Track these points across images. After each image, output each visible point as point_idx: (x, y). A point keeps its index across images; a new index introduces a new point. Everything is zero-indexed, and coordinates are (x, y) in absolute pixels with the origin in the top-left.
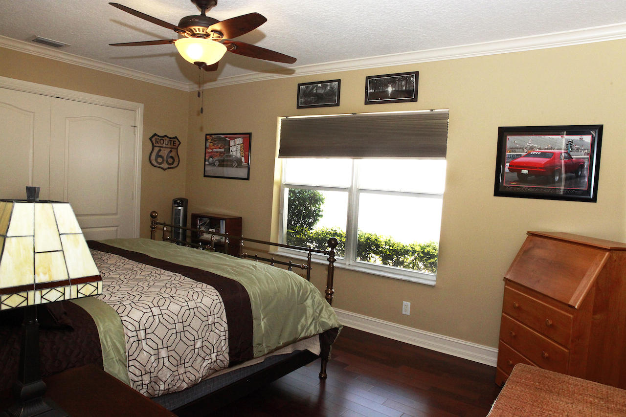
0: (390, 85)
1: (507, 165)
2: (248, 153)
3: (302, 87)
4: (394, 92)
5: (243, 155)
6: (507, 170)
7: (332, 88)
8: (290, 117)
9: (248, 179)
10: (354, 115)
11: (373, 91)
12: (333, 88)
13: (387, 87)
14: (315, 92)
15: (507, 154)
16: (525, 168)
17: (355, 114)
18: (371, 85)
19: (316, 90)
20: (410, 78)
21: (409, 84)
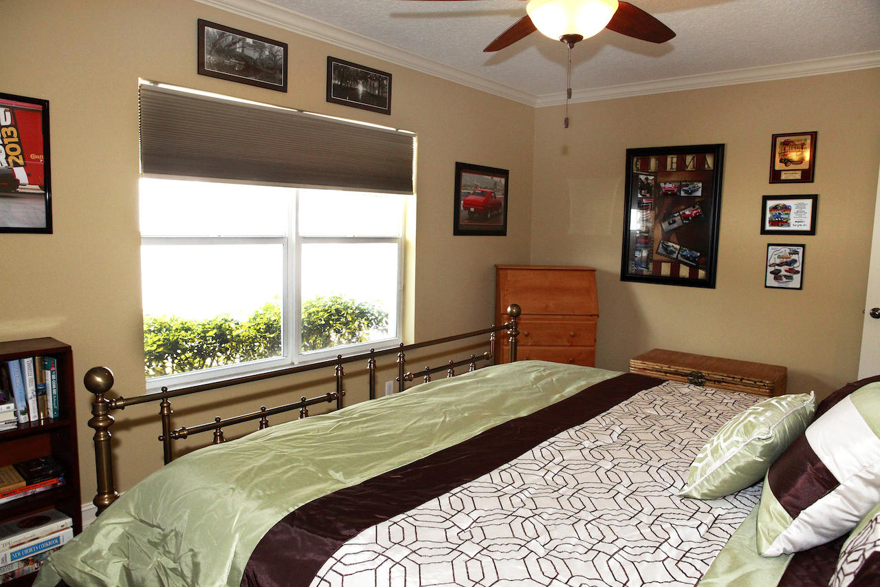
0: (361, 82)
1: (462, 202)
2: (41, 158)
3: (210, 29)
4: (366, 94)
5: (21, 161)
6: (462, 208)
7: (273, 55)
8: (161, 86)
9: (48, 230)
10: (300, 114)
11: (339, 83)
12: (275, 56)
13: (358, 83)
14: (239, 50)
15: (462, 191)
16: (472, 206)
17: (302, 111)
18: (336, 72)
19: (243, 47)
20: (383, 79)
21: (382, 89)
